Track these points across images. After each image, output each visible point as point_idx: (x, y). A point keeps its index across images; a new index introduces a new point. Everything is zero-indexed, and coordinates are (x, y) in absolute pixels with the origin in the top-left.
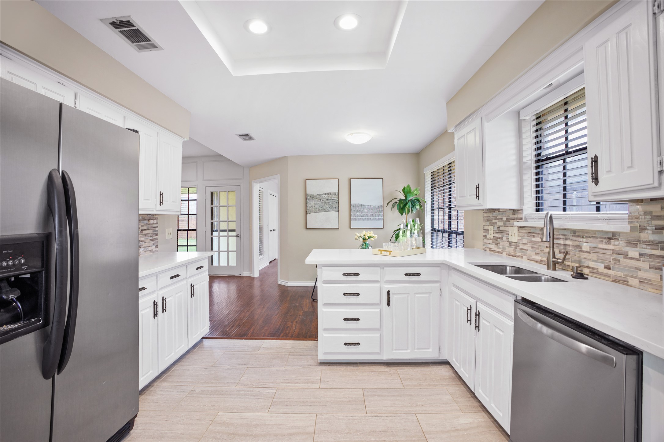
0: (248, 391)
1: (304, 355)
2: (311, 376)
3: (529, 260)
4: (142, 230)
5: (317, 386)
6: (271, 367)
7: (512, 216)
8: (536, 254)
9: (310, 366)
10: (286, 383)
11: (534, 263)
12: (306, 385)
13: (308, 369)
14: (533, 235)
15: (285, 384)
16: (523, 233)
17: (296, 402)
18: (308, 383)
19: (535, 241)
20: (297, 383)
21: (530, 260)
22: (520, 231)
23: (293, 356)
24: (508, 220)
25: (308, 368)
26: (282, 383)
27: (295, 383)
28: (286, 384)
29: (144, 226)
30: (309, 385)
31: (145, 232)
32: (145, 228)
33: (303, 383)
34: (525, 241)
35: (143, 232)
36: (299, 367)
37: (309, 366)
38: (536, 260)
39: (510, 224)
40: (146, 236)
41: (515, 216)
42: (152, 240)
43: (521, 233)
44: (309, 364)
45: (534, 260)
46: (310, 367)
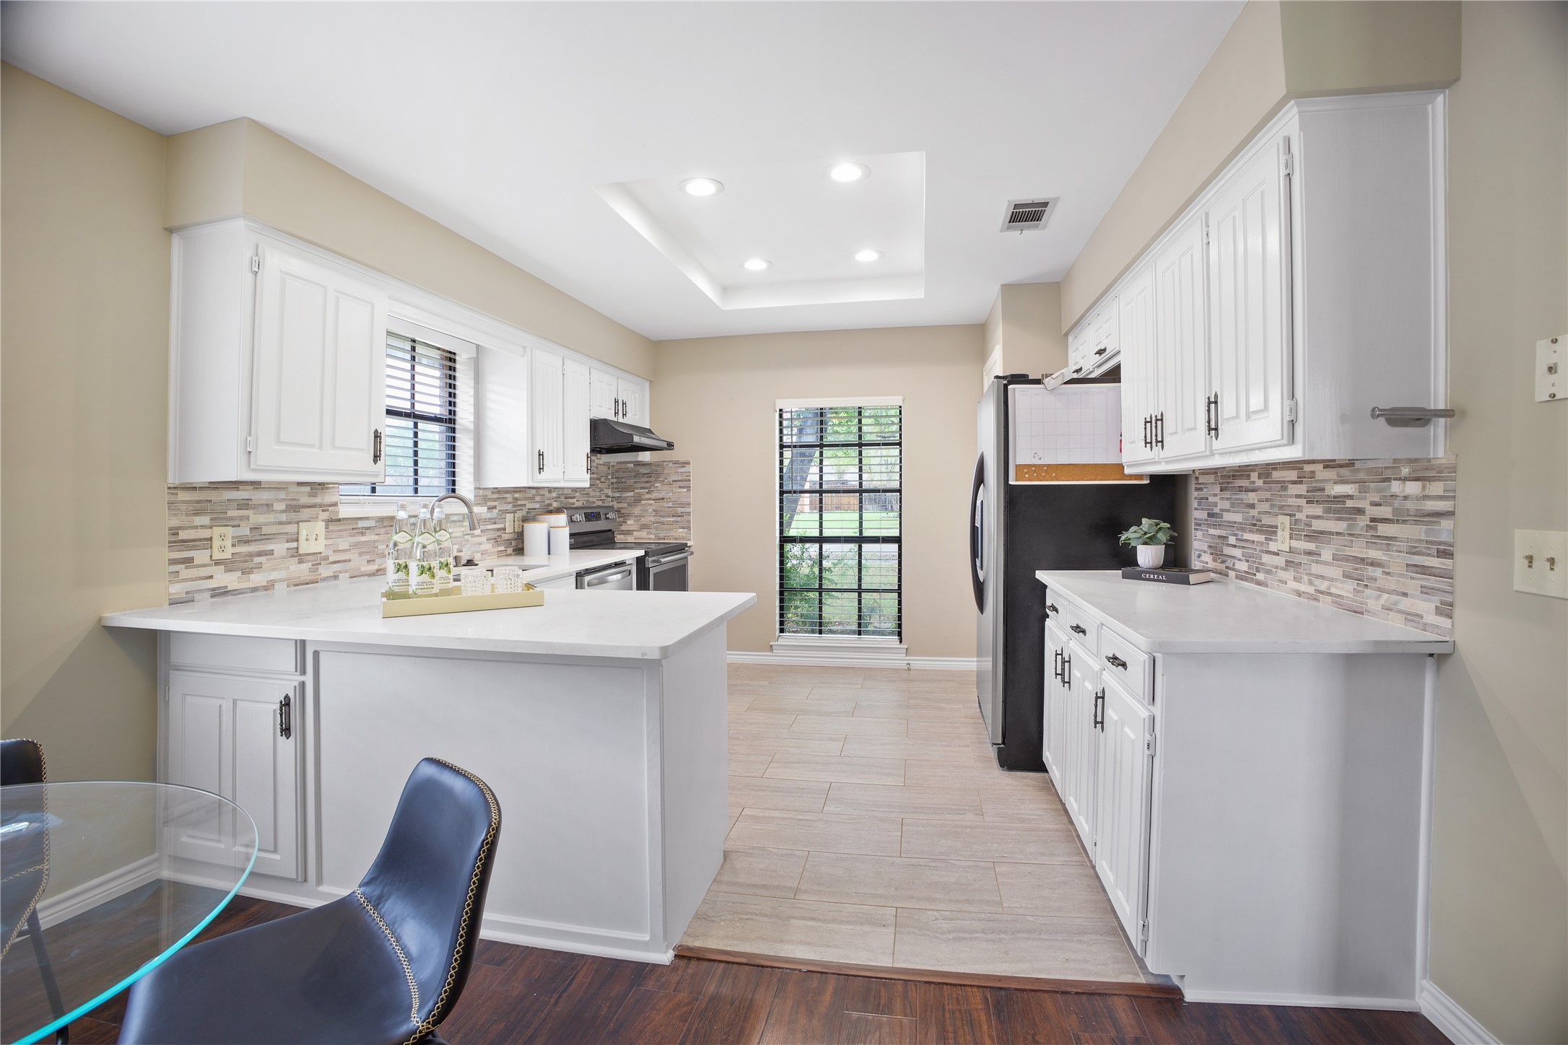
0: (874, 811)
1: (754, 886)
2: (754, 829)
3: (352, 577)
4: (1373, 520)
5: (746, 812)
6: (844, 856)
7: (304, 500)
8: (368, 561)
9: (748, 851)
10: (807, 820)
11: (366, 578)
12: (767, 815)
13: (756, 845)
14: (362, 533)
15: (808, 818)
16: (338, 531)
17: (789, 793)
18: (764, 817)
19: (366, 542)
20: (784, 819)
21: (355, 577)
22: (331, 528)
23: (788, 885)
24: (294, 508)
25: (753, 848)
26: (813, 821)
27: (788, 818)
28: (805, 818)
29: (1381, 505)
30: (761, 814)
31: (1383, 529)
32: (1385, 512)
33: (773, 818)
34: (343, 544)
35: (1375, 529)
36: (775, 851)
37: (750, 851)
38: (367, 573)
39: (298, 517)
40: (1391, 547)
41: (318, 500)
42: (1419, 569)
43: (332, 531)
44: (748, 859)
45: (364, 573)
46: (749, 849)
